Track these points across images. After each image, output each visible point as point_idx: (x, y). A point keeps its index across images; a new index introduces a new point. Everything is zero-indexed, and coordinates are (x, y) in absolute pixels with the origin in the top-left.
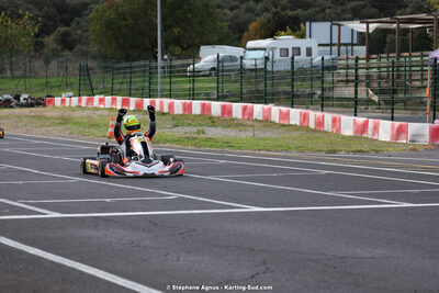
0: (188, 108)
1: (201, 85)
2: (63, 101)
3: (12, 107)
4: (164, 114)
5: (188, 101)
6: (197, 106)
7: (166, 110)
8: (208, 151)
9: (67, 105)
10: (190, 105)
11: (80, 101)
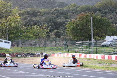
0: (103, 57)
1: (107, 49)
2: (58, 55)
3: (40, 57)
4: (94, 59)
5: (103, 55)
6: (106, 57)
7: (95, 58)
8: (114, 71)
9: (60, 56)
10: (104, 56)
11: (64, 55)
